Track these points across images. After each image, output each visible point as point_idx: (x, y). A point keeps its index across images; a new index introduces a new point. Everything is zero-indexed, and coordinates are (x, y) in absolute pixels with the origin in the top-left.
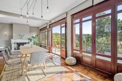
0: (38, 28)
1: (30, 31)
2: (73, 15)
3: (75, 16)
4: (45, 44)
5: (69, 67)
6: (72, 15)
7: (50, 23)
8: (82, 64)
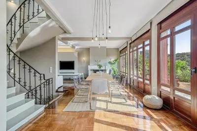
0: (118, 49)
1: (108, 55)
2: (161, 23)
3: (163, 25)
4: (125, 73)
5: (148, 110)
6: (159, 23)
7: (130, 42)
8: (173, 112)
